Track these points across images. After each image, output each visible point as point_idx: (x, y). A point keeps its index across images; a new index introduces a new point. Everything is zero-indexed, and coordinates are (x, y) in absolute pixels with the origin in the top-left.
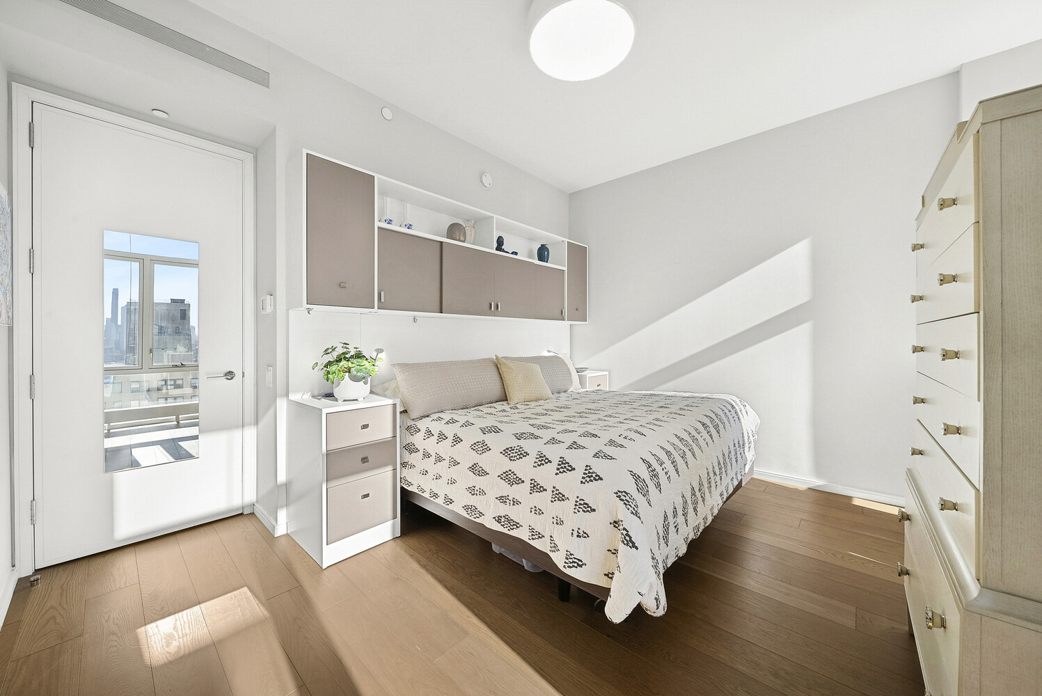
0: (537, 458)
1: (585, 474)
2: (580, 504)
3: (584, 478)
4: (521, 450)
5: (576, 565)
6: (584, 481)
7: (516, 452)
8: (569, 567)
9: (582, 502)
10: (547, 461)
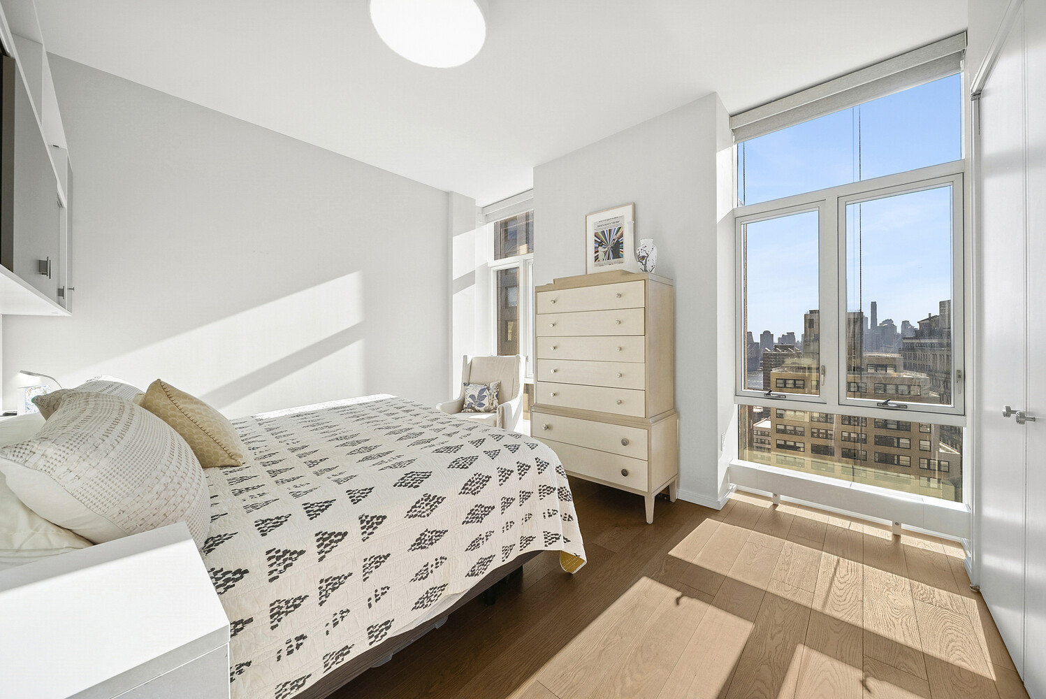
0: (500, 476)
1: (538, 465)
2: (544, 490)
3: (539, 469)
4: (480, 477)
5: (554, 539)
6: (540, 471)
7: (477, 483)
8: (550, 544)
9: (545, 488)
10: (509, 473)
